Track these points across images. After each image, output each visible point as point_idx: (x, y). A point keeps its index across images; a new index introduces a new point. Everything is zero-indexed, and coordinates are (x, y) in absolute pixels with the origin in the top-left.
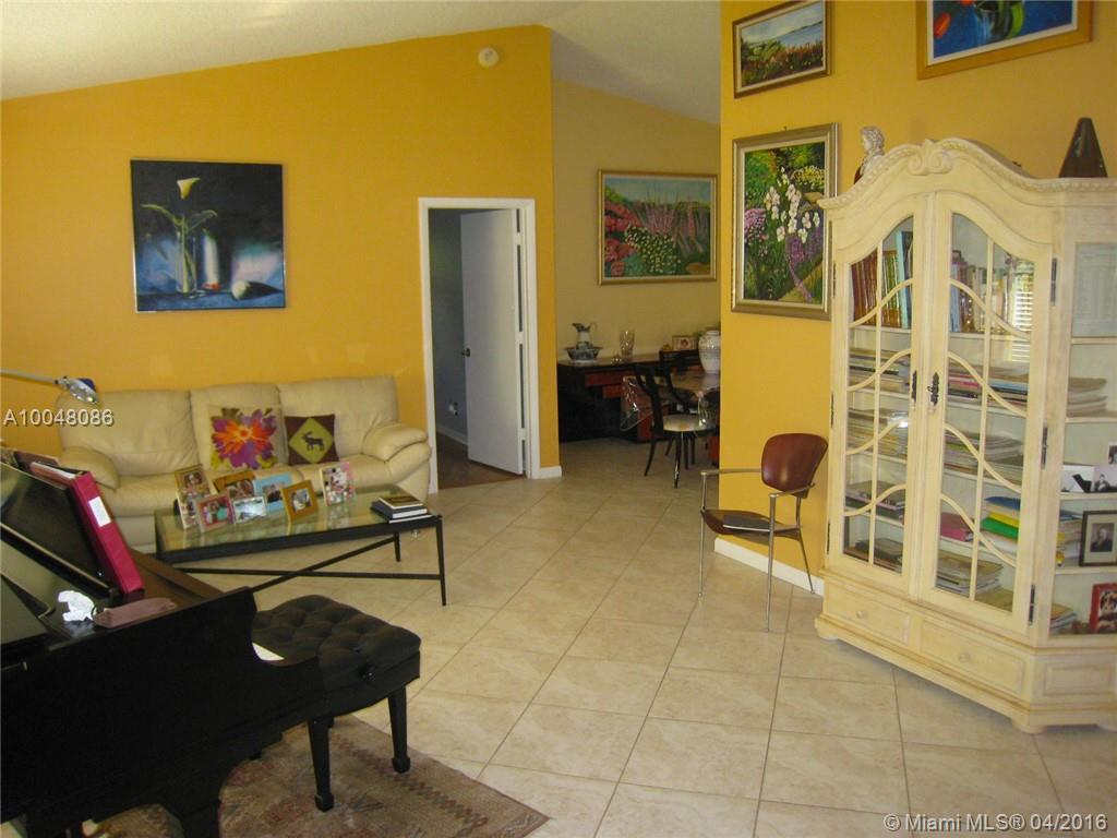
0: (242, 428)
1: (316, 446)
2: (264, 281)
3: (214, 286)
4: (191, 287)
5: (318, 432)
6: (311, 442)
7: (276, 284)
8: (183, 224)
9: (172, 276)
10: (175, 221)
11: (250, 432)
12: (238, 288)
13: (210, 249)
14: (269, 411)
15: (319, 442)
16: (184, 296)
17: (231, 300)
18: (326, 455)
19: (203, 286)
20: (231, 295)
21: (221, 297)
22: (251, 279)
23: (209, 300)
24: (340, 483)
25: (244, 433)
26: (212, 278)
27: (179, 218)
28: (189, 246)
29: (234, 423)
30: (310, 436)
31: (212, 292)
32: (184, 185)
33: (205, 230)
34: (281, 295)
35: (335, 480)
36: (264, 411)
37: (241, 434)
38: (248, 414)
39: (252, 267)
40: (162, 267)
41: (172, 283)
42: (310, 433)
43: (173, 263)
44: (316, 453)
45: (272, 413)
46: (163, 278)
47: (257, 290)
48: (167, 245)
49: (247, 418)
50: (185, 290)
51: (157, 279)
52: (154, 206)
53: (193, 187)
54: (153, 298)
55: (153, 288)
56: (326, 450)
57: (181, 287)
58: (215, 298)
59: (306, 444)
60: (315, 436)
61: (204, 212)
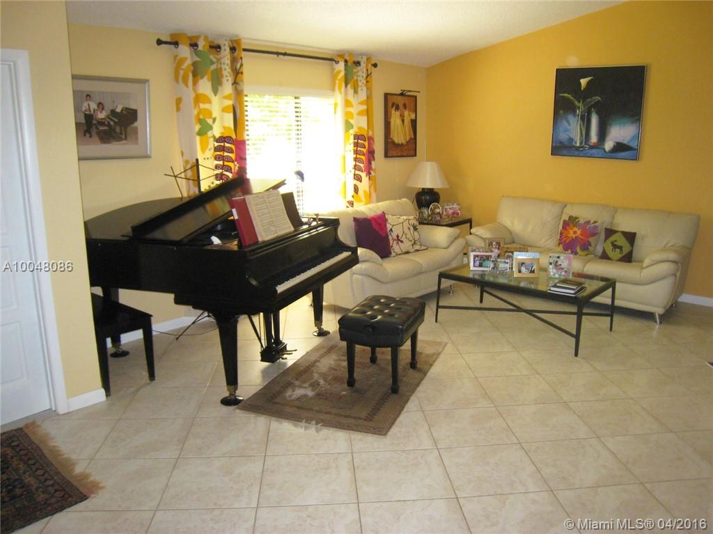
0: (575, 229)
1: (618, 250)
2: (625, 142)
3: (594, 143)
4: (581, 143)
5: (622, 241)
6: (615, 246)
7: (633, 145)
8: (580, 105)
9: (571, 136)
10: (576, 103)
11: (579, 232)
12: (609, 145)
13: (594, 120)
14: (595, 222)
15: (620, 248)
16: (577, 149)
17: (603, 152)
18: (624, 257)
19: (589, 143)
20: (604, 149)
21: (598, 150)
22: (617, 141)
23: (590, 151)
24: (562, 266)
25: (575, 232)
26: (594, 138)
27: (579, 102)
28: (582, 118)
29: (571, 225)
30: (615, 243)
31: (592, 147)
32: (584, 82)
33: (593, 109)
34: (636, 152)
35: (559, 263)
36: (592, 222)
37: (574, 232)
38: (582, 221)
39: (620, 132)
40: (566, 130)
41: (571, 140)
42: (616, 241)
43: (573, 128)
44: (616, 254)
45: (596, 224)
46: (567, 137)
47: (620, 148)
48: (571, 118)
49: (581, 224)
50: (578, 145)
51: (563, 137)
52: (566, 95)
53: (589, 83)
54: (560, 148)
55: (561, 142)
56: (624, 254)
57: (576, 143)
58: (594, 151)
59: (612, 248)
60: (618, 243)
61: (594, 98)
